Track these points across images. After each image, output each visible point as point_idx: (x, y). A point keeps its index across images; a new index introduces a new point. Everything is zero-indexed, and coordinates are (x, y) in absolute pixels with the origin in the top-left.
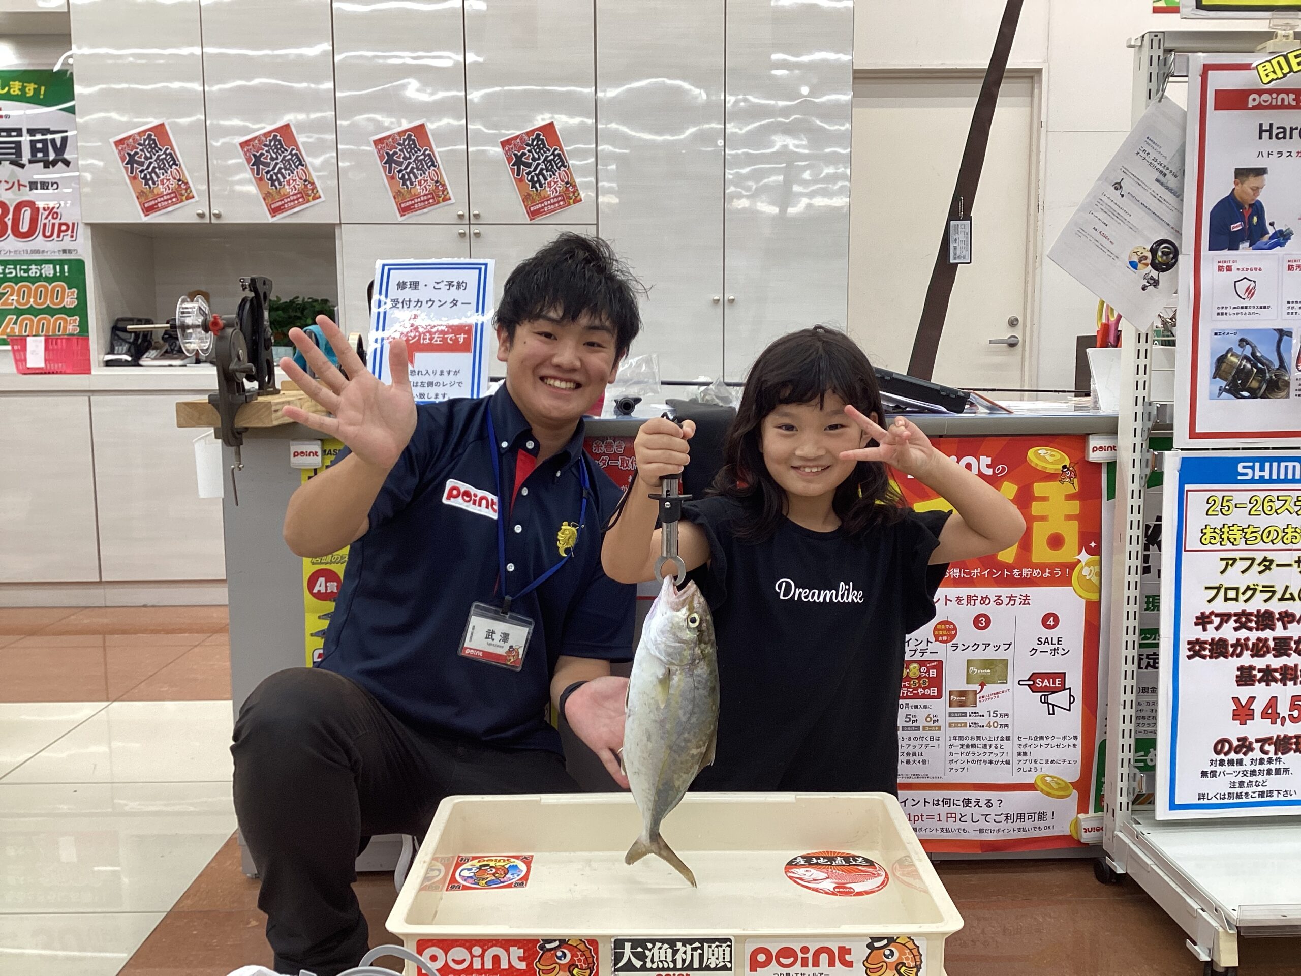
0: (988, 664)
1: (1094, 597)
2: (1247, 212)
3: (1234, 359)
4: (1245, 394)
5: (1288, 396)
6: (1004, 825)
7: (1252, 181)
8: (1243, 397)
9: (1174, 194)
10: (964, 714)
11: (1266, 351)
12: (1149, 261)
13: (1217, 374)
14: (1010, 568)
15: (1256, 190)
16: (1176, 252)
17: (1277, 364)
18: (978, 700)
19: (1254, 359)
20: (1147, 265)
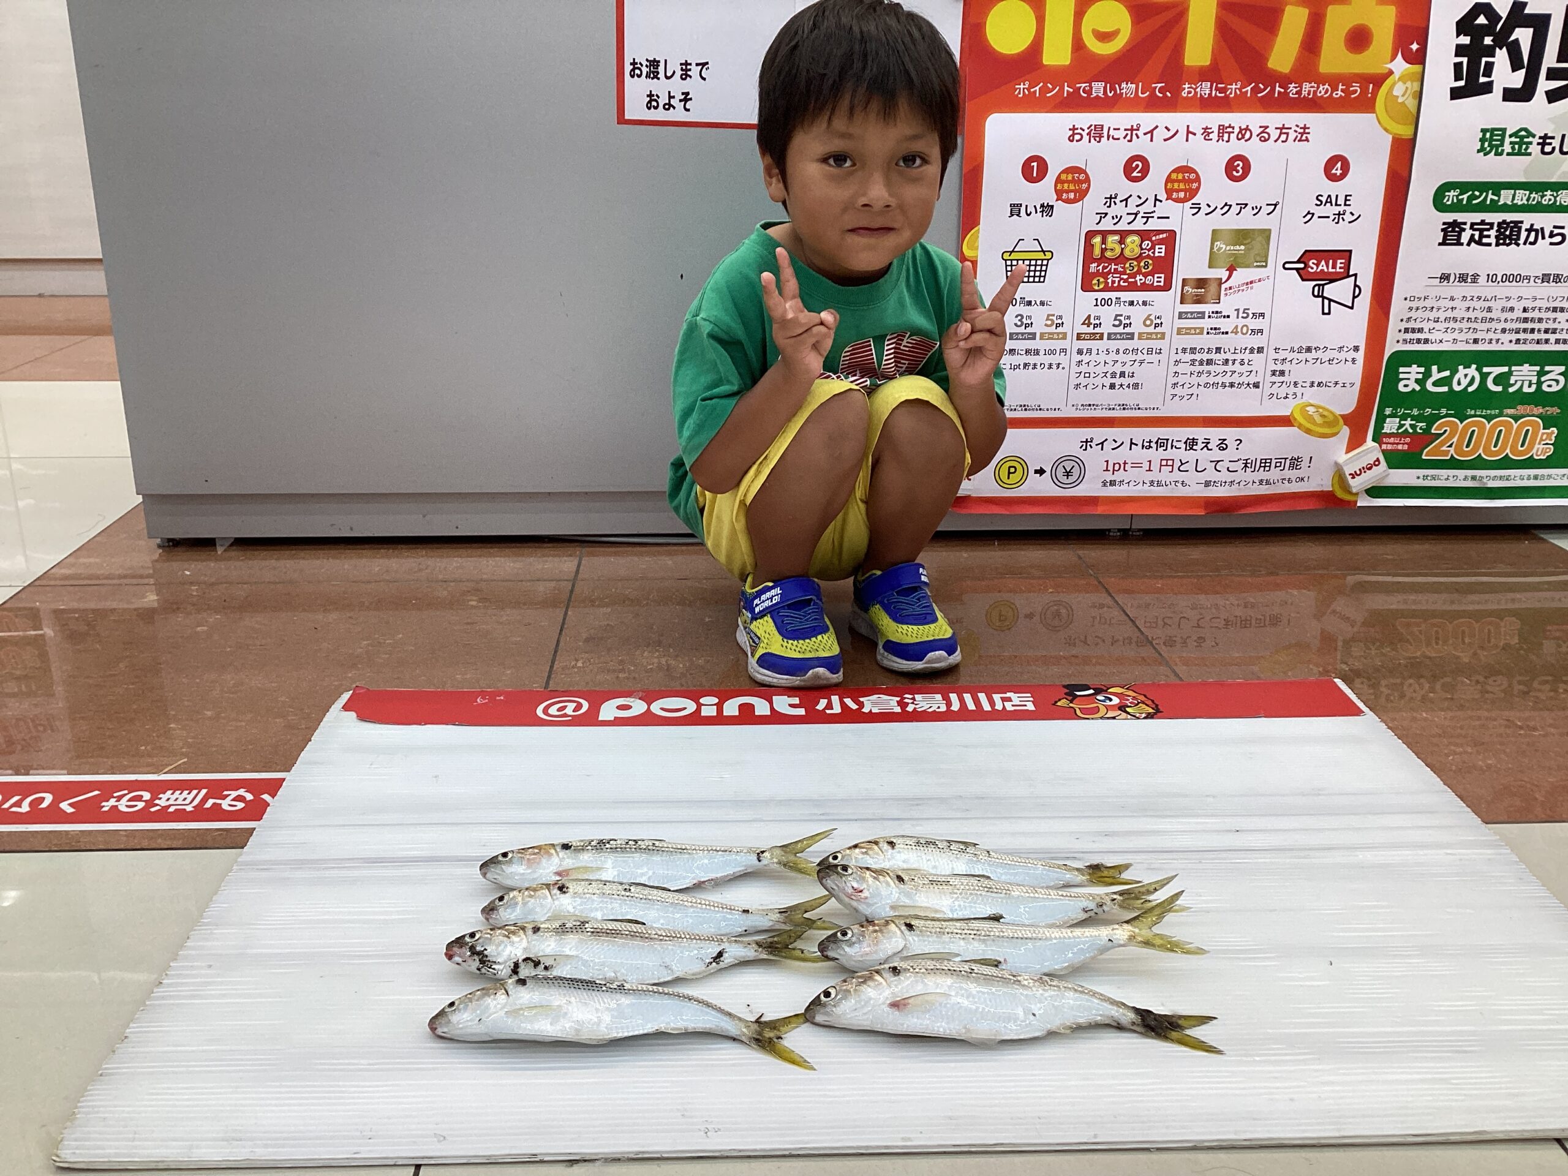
0: (1242, 236)
1: (1406, 132)
6: (1241, 475)
10: (1201, 315)
14: (1285, 81)
18: (1223, 292)
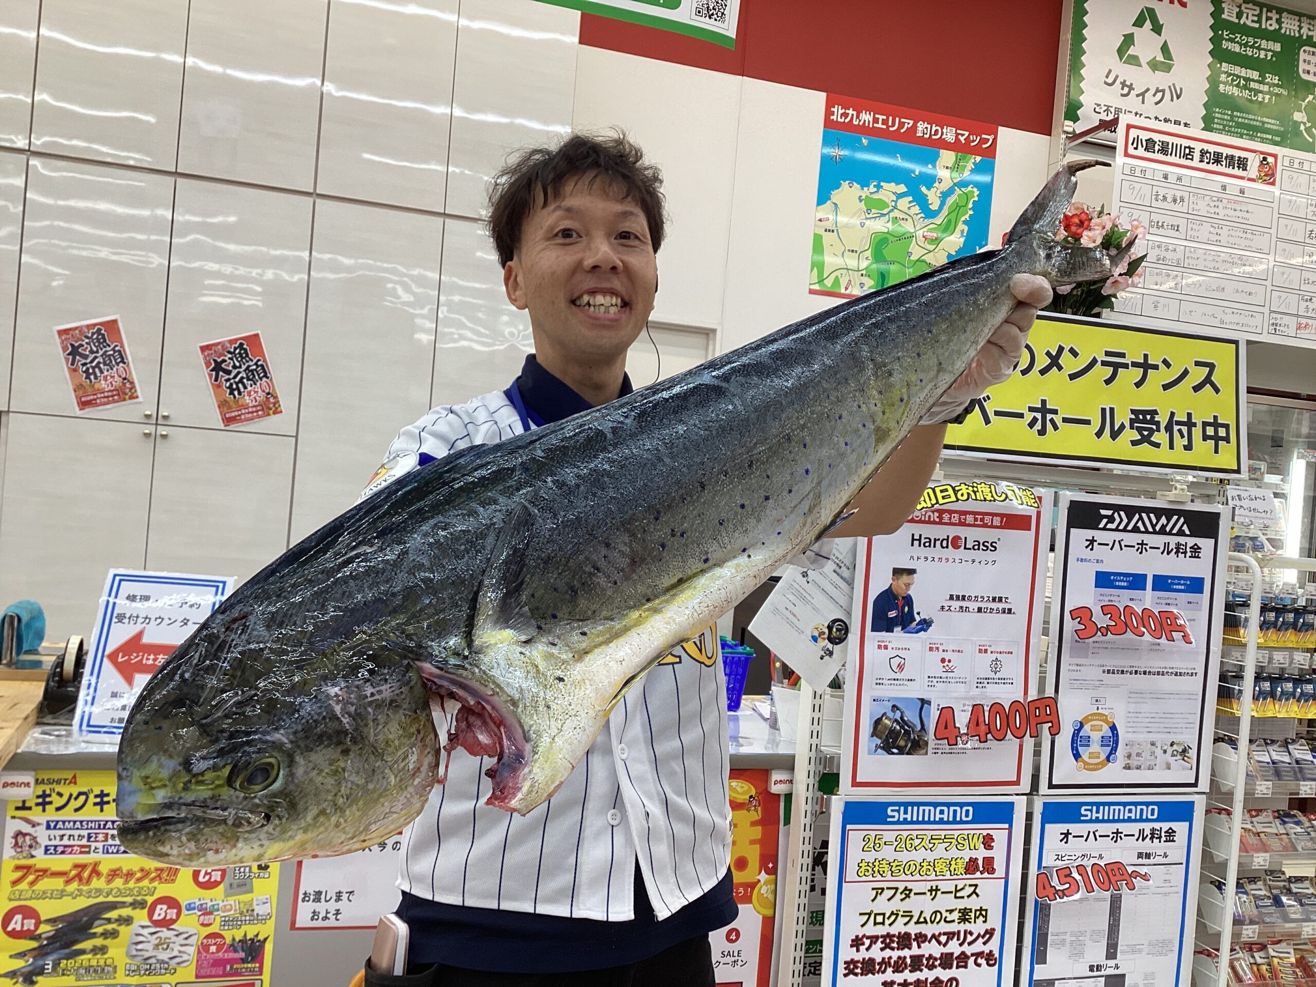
1: (769, 913)
2: (900, 602)
3: (887, 722)
4: (895, 751)
5: (926, 753)
7: (905, 578)
8: (893, 753)
9: (847, 582)
11: (912, 716)
12: (826, 636)
13: (874, 734)
15: (908, 586)
16: (847, 630)
17: (919, 727)
19: (903, 722)
20: (824, 639)
